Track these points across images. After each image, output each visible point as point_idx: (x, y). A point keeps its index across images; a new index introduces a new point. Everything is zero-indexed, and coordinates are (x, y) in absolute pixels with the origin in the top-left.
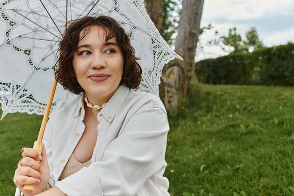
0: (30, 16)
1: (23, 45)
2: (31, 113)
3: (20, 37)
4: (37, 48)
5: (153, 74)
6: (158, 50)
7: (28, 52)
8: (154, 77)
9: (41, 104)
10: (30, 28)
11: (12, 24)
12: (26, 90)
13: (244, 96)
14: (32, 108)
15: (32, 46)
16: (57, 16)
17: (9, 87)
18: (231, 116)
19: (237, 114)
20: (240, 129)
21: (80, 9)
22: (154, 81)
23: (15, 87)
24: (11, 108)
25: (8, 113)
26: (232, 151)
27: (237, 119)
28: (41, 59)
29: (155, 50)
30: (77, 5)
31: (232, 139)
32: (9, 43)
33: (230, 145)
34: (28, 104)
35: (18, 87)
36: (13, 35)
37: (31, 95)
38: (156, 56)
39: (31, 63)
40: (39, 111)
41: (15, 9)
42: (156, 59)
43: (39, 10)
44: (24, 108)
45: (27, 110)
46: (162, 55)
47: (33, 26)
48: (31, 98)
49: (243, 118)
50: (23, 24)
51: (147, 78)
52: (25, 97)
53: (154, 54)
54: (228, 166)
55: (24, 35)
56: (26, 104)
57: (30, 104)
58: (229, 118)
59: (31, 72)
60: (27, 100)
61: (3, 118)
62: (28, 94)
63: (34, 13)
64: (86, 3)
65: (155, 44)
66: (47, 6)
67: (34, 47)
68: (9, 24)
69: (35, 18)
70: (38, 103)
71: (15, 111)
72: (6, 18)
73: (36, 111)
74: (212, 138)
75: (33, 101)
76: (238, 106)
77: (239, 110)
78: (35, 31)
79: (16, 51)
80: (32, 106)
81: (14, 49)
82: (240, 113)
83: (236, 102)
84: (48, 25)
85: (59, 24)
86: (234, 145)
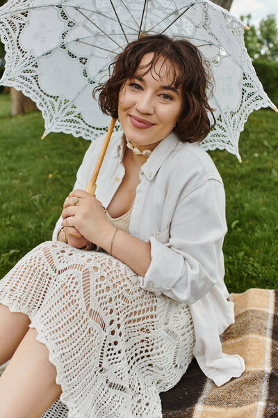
0: (95, 17)
1: (80, 51)
2: (77, 136)
3: (77, 40)
4: (96, 56)
5: (236, 117)
6: (249, 90)
7: (83, 61)
8: (237, 121)
9: (90, 126)
10: (91, 31)
11: (71, 24)
12: (75, 107)
13: (272, 129)
14: (79, 130)
15: (90, 54)
16: (128, 21)
17: (56, 100)
18: (256, 155)
19: (265, 154)
20: (272, 177)
21: (158, 16)
22: (236, 126)
23: (63, 102)
24: (55, 126)
25: (51, 132)
26: (266, 204)
27: (266, 161)
28: (98, 71)
29: (246, 88)
30: (155, 11)
31: (264, 189)
32: (63, 47)
33: (263, 197)
34: (75, 124)
35: (66, 101)
36: (70, 38)
37: (79, 114)
38: (245, 96)
39: (85, 74)
40: (86, 135)
41: (77, 6)
42: (244, 100)
43: (107, 10)
44: (70, 128)
45: (72, 132)
46: (253, 97)
47: (95, 29)
48: (79, 117)
49: (274, 161)
50: (84, 26)
51: (227, 119)
52: (73, 115)
53: (243, 94)
54: (265, 225)
55: (83, 39)
56: (72, 124)
57: (78, 125)
58: (255, 158)
59: (84, 85)
60: (75, 119)
61: (45, 137)
62: (77, 111)
63: (100, 13)
64: (167, 11)
65: (246, 82)
66: (118, 7)
67: (92, 55)
68: (67, 25)
69: (99, 20)
70: (86, 124)
71: (59, 131)
72: (66, 16)
73: (82, 135)
74: (236, 184)
75: (81, 122)
76: (266, 143)
77: (267, 147)
78: (97, 35)
79: (71, 57)
80: (79, 128)
81: (68, 55)
82: (269, 153)
83: (262, 136)
84: (113, 31)
85: (127, 31)
86: (267, 197)
